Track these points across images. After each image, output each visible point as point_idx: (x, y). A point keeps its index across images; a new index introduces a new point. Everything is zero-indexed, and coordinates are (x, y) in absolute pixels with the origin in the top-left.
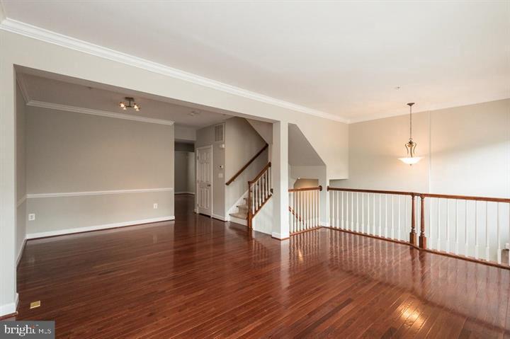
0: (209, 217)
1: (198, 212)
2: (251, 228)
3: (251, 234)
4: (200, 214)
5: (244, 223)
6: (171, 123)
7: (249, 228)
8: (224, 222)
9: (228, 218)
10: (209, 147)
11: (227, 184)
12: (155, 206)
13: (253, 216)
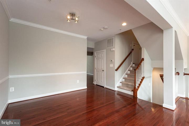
0: (103, 87)
1: (95, 84)
2: (137, 98)
3: (137, 101)
4: (96, 85)
5: (131, 93)
6: (86, 37)
7: (135, 97)
8: (115, 91)
9: (116, 89)
10: (104, 50)
11: (116, 70)
12: (78, 81)
13: (137, 90)
